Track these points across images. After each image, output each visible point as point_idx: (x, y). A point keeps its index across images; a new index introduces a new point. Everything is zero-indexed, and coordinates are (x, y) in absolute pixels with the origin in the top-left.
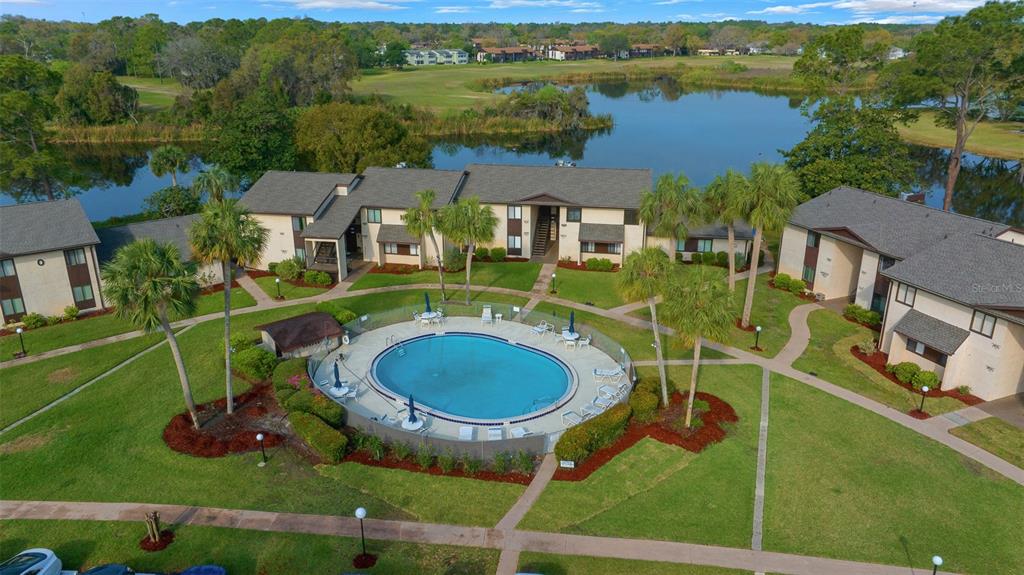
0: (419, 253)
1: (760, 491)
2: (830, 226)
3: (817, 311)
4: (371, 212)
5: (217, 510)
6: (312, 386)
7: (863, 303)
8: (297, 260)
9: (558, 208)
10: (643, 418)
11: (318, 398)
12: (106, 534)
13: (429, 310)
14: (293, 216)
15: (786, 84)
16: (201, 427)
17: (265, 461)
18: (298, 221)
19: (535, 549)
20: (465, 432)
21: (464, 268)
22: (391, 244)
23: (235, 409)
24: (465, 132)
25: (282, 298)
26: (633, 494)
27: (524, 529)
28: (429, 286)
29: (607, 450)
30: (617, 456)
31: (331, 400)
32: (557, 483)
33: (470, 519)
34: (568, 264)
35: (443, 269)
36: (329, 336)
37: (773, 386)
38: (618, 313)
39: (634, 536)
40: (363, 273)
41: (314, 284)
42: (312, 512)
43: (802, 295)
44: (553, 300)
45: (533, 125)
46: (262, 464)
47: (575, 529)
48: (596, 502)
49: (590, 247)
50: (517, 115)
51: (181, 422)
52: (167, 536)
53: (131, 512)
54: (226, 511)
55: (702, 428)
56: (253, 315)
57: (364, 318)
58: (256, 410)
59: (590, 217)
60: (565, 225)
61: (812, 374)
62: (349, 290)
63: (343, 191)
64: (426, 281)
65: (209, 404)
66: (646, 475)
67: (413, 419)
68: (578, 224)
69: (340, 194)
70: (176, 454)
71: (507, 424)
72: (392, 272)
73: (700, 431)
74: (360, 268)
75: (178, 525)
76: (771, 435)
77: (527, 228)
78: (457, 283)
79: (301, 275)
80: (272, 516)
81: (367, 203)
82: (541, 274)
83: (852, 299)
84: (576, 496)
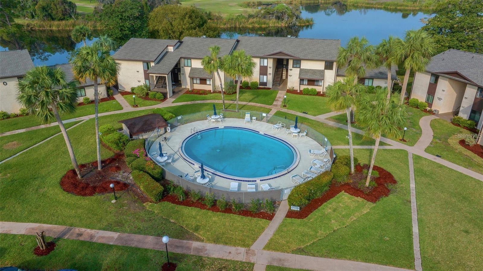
0: (211, 83)
1: (415, 229)
2: (445, 71)
3: (435, 119)
4: (186, 61)
5: (83, 230)
6: (146, 155)
7: (464, 116)
8: (146, 86)
9: (288, 60)
10: (340, 180)
11: (149, 163)
12: (15, 243)
13: (215, 114)
14: (144, 62)
15: (401, 6)
16: (82, 177)
17: (116, 200)
18: (146, 64)
19: (275, 264)
20: (233, 185)
21: (236, 92)
22: (196, 78)
23: (102, 167)
24: (238, 26)
25: (137, 106)
26: (336, 229)
27: (269, 250)
28: (216, 101)
29: (319, 199)
30: (325, 203)
31: (156, 164)
32: (289, 220)
33: (236, 241)
34: (292, 91)
35: (224, 93)
36: (159, 127)
37: (415, 163)
38: (322, 118)
39: (338, 257)
40: (181, 94)
41: (154, 99)
42: (139, 233)
43: (425, 111)
44: (284, 110)
45: (272, 23)
46: (114, 201)
47: (300, 251)
48: (312, 233)
49: (305, 82)
50: (265, 17)
51: (71, 174)
52: (51, 246)
53: (33, 229)
54: (89, 231)
55: (376, 188)
56: (120, 115)
57: (179, 118)
58: (114, 168)
59: (306, 65)
60: (291, 70)
61: (437, 156)
62: (173, 102)
63: (171, 49)
64: (215, 99)
65: (89, 164)
66: (343, 216)
67: (203, 177)
68: (299, 69)
69: (169, 51)
70: (65, 193)
71: (258, 181)
72: (197, 93)
73: (375, 189)
74: (180, 91)
75: (58, 239)
76: (418, 194)
77: (270, 71)
78: (231, 100)
79: (147, 94)
80: (115, 235)
81: (183, 56)
82: (277, 96)
83: (456, 113)
84: (301, 229)
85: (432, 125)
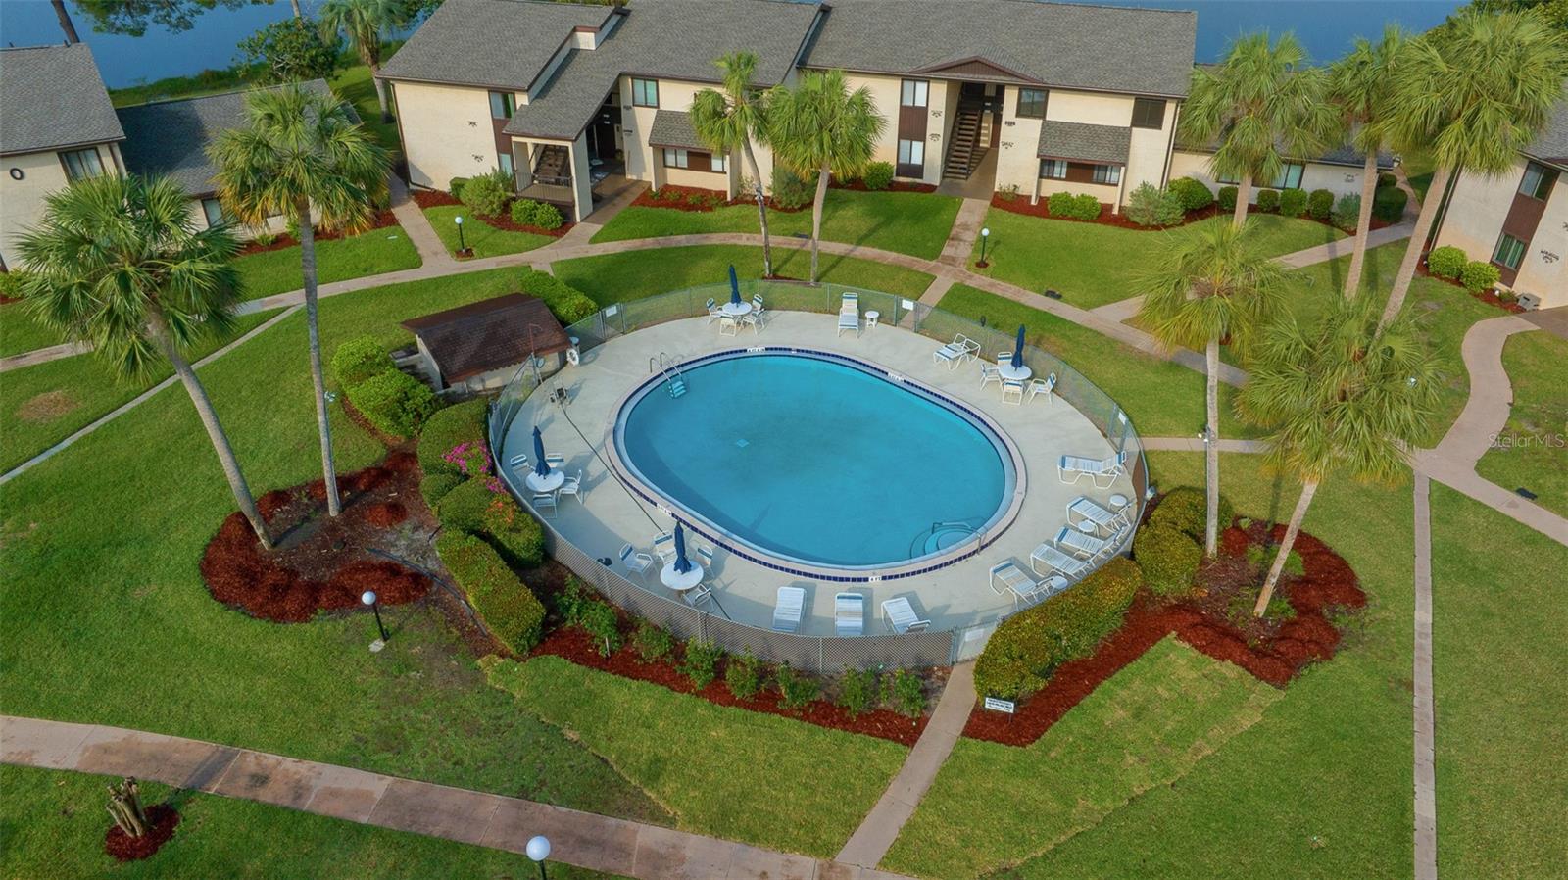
0: (727, 168)
1: (1425, 806)
3: (1523, 334)
4: (639, 84)
5: (271, 759)
6: (493, 471)
8: (501, 176)
9: (1000, 90)
10: (1162, 586)
11: (497, 503)
12: (44, 806)
13: (736, 299)
14: (492, 90)
16: (275, 545)
17: (385, 640)
18: (499, 100)
21: (811, 204)
22: (676, 150)
23: (344, 505)
25: (469, 253)
26: (1139, 791)
27: (898, 870)
28: (744, 240)
29: (1082, 663)
30: (1106, 684)
31: (525, 510)
32: (976, 747)
33: (785, 830)
34: (1012, 202)
35: (769, 203)
36: (540, 351)
37: (1437, 519)
38: (1110, 317)
40: (622, 206)
41: (529, 226)
42: (459, 781)
43: (1489, 296)
44: (980, 281)
46: (377, 645)
48: (1054, 806)
49: (1057, 169)
51: (237, 532)
52: (161, 820)
53: (106, 749)
54: (289, 763)
55: (1292, 624)
56: (413, 289)
57: (611, 311)
58: (382, 511)
59: (1064, 108)
60: (1011, 124)
61: (1523, 492)
62: (594, 241)
63: (587, 41)
64: (737, 228)
65: (299, 489)
66: (1168, 741)
67: (684, 565)
68: (1039, 122)
69: (582, 47)
70: (217, 606)
71: (875, 581)
72: (675, 205)
73: (1285, 632)
74: (619, 193)
75: (188, 793)
76: (1443, 652)
77: (936, 125)
78: (795, 235)
79: (506, 206)
80: (377, 785)
81: (630, 68)
82: (958, 222)
84: (1017, 788)
85: (1511, 362)
